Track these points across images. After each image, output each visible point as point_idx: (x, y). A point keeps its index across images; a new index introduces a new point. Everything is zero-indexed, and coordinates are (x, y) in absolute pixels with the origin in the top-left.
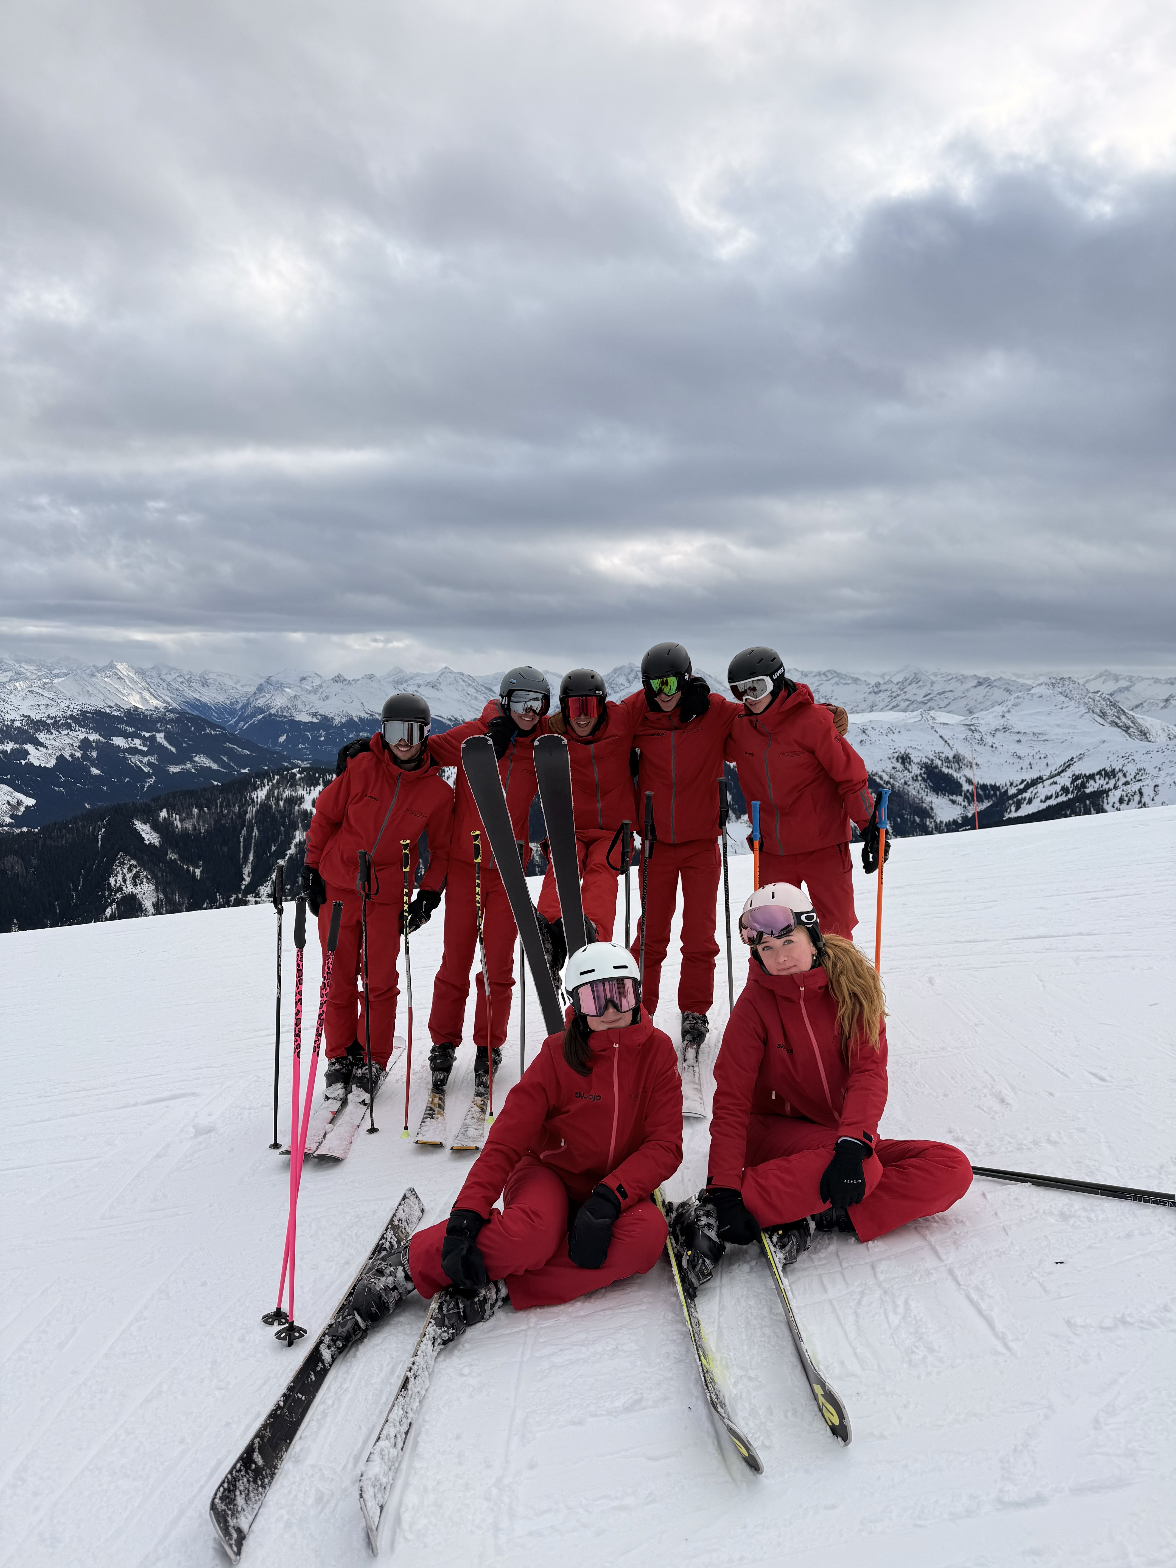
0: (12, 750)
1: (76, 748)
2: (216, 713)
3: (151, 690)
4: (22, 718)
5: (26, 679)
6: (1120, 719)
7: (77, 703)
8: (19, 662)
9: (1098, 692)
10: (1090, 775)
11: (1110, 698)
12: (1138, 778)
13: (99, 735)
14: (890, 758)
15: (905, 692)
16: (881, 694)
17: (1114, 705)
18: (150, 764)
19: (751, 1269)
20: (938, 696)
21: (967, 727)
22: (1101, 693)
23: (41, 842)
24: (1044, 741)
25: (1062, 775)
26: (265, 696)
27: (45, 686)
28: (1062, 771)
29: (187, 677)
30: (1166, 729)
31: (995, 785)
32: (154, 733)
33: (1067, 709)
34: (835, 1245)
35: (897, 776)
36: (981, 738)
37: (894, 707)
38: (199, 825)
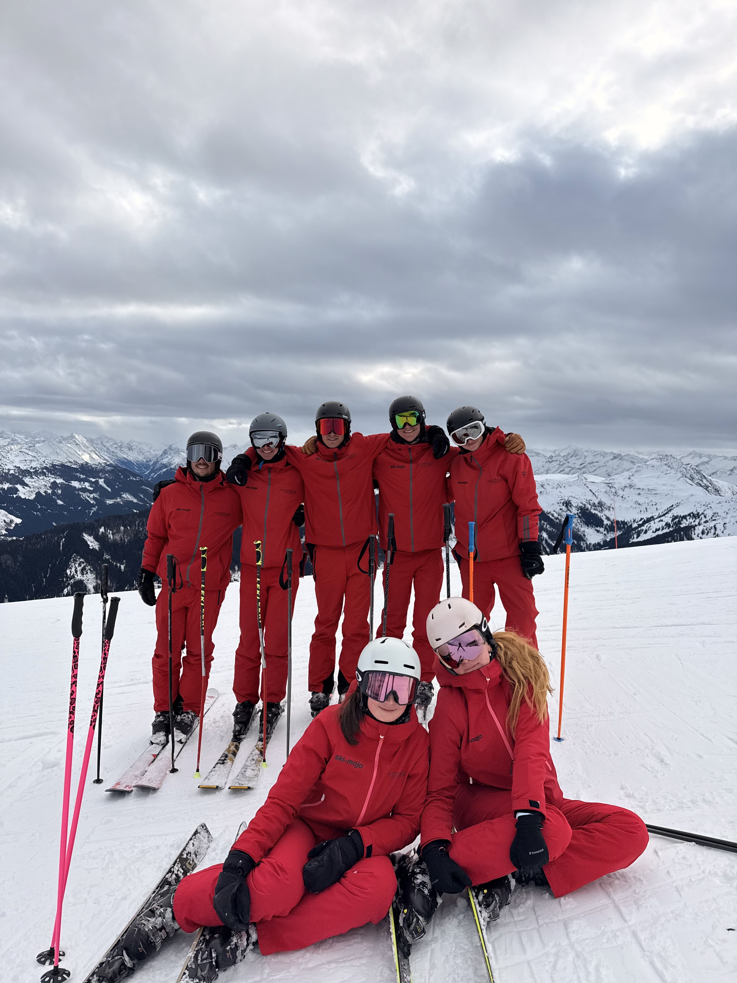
0: (8, 488)
1: (48, 488)
2: (137, 467)
3: (97, 452)
4: (15, 468)
5: (18, 443)
6: (702, 481)
7: (50, 459)
8: (14, 433)
9: (688, 464)
10: (683, 516)
11: (696, 468)
12: (713, 518)
13: (63, 480)
14: (558, 503)
15: (568, 462)
16: (553, 463)
17: (698, 472)
18: (94, 498)
19: (459, 923)
20: (589, 465)
21: (607, 485)
22: (690, 465)
23: (24, 546)
24: (655, 494)
25: (666, 515)
26: (168, 457)
27: (31, 448)
28: (666, 513)
29: (119, 444)
30: (731, 488)
31: (624, 521)
32: (97, 479)
33: (670, 475)
34: (532, 899)
35: (563, 514)
36: (616, 492)
37: (561, 471)
38: (124, 537)
